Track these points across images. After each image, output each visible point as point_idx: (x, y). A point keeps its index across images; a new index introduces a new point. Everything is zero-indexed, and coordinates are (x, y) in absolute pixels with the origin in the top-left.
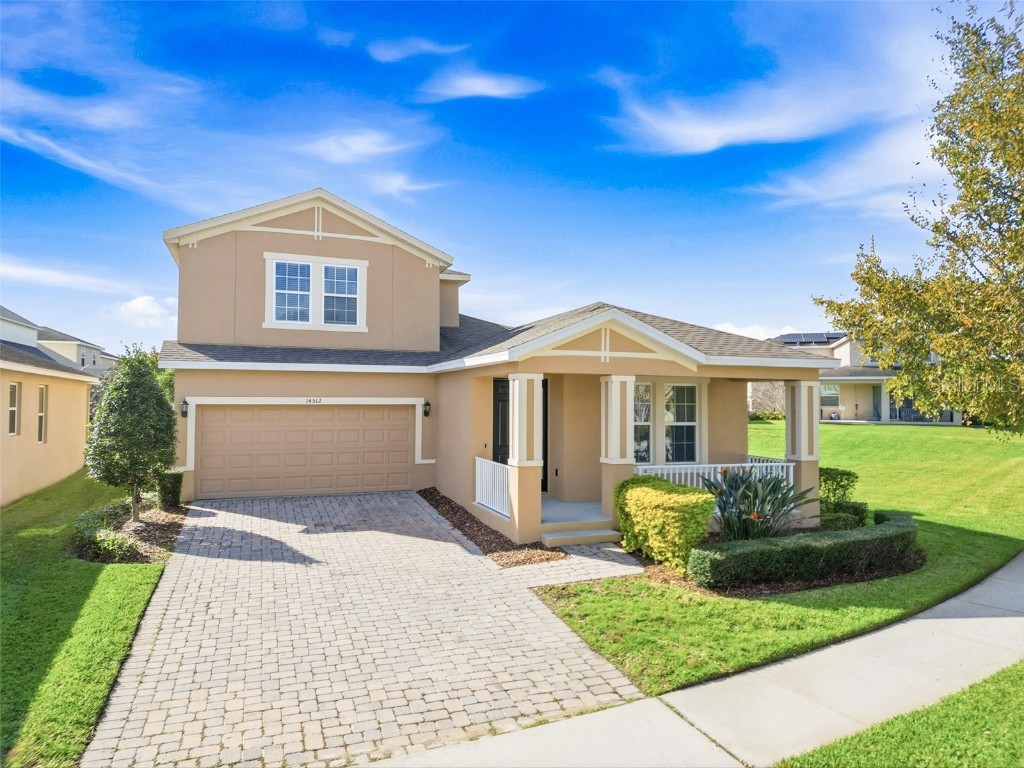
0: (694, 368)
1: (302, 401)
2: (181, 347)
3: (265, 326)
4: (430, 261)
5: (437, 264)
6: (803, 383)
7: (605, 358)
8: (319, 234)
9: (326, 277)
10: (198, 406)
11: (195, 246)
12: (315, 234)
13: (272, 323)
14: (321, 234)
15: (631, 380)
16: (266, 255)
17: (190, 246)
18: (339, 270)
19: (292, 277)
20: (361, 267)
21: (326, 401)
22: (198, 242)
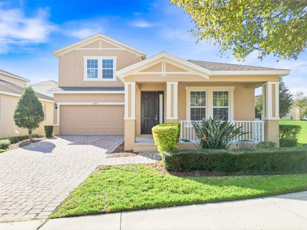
0: (208, 78)
1: (92, 104)
2: (59, 88)
3: (84, 80)
4: (138, 55)
5: (141, 56)
6: (269, 83)
7: (164, 74)
8: (100, 49)
9: (103, 63)
10: (61, 106)
11: (63, 56)
12: (99, 49)
13: (87, 79)
14: (101, 49)
15: (176, 84)
16: (84, 57)
17: (62, 56)
18: (107, 60)
19: (93, 64)
20: (114, 59)
21: (99, 104)
22: (64, 55)
